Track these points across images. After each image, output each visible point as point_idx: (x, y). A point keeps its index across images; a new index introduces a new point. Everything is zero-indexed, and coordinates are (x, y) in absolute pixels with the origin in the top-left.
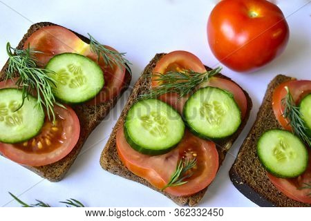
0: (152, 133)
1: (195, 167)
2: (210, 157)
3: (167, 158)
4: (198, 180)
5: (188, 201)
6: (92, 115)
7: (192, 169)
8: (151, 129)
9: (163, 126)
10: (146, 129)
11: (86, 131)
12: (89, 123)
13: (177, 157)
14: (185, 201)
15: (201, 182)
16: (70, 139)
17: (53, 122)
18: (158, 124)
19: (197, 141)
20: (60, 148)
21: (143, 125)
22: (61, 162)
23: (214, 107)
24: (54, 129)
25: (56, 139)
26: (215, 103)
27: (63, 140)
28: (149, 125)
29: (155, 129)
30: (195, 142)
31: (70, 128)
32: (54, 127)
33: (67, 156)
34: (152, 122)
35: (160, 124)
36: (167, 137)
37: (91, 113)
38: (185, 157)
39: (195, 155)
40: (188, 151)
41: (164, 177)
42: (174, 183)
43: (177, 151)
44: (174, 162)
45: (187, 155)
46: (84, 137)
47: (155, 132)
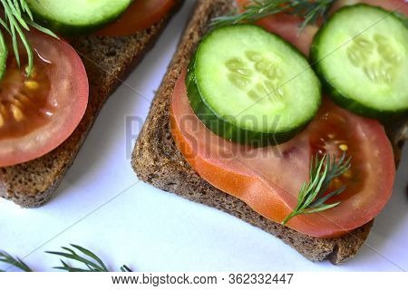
0: (252, 95)
1: (346, 173)
2: (376, 152)
3: (286, 154)
4: (357, 202)
5: (336, 249)
6: (112, 59)
7: (341, 178)
8: (250, 87)
9: (275, 82)
10: (239, 86)
11: (100, 92)
12: (105, 76)
13: (306, 152)
14: (329, 248)
15: (363, 207)
16: (68, 109)
17: (28, 70)
18: (264, 78)
19: (346, 119)
20: (47, 127)
21: (233, 79)
22: (47, 160)
23: (376, 46)
24: (30, 84)
25: (36, 107)
26: (377, 38)
27: (52, 109)
28: (245, 78)
29: (259, 87)
30: (341, 119)
31: (65, 84)
32: (29, 79)
33: (62, 147)
34: (250, 74)
35: (269, 76)
36: (287, 105)
37: (109, 55)
38: (324, 151)
39: (343, 147)
40: (327, 140)
41: (285, 193)
42: (307, 207)
43: (305, 138)
44: (301, 161)
45: (327, 147)
46: (97, 106)
47: (258, 93)
